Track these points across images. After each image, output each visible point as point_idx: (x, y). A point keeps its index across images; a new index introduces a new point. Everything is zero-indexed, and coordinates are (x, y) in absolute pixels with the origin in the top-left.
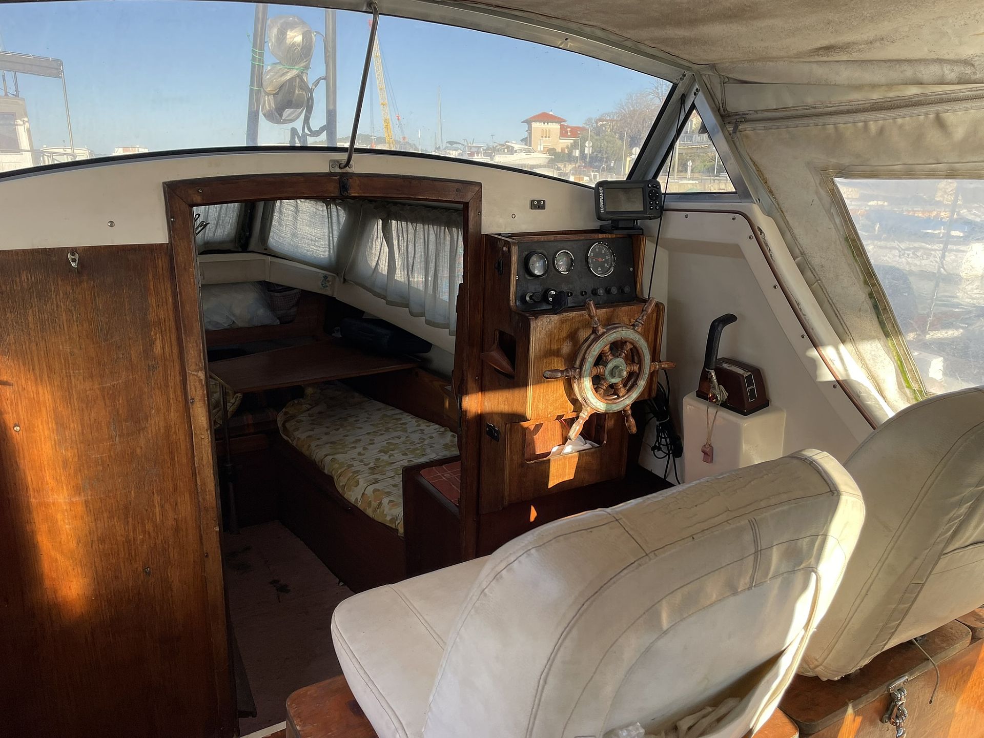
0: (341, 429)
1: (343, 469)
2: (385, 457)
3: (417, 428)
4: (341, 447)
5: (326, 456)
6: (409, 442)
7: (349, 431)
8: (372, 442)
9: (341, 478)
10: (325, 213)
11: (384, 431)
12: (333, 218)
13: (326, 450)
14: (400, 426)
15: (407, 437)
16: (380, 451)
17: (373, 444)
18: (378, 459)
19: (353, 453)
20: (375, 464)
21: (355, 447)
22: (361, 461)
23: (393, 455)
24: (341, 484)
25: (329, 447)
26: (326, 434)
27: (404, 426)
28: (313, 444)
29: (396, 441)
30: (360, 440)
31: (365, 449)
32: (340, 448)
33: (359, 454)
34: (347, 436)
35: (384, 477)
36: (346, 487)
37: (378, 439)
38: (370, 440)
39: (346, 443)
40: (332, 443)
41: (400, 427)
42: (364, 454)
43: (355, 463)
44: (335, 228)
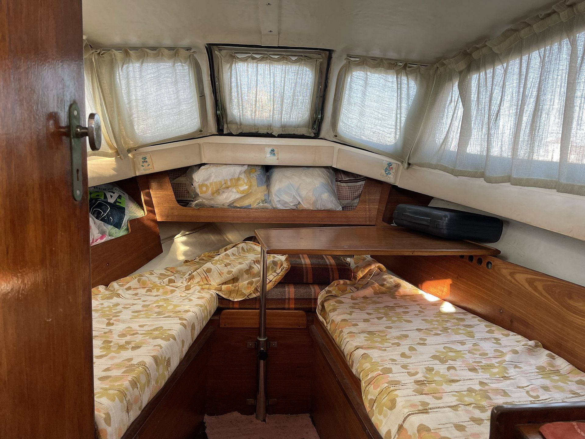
0: (384, 319)
1: (375, 374)
2: (441, 368)
3: (488, 335)
4: (379, 340)
5: (358, 348)
6: (478, 353)
7: (394, 322)
8: (422, 342)
9: (371, 388)
10: (395, 86)
11: (441, 331)
12: (403, 92)
13: (360, 340)
14: (463, 328)
15: (475, 345)
16: (434, 357)
17: (424, 344)
18: (430, 370)
19: (395, 353)
20: (424, 376)
21: (398, 345)
22: (404, 367)
23: (454, 368)
24: (369, 397)
25: (365, 337)
26: (365, 321)
27: (469, 329)
28: (346, 330)
29: (459, 347)
30: (406, 336)
31: (411, 349)
32: (379, 342)
33: (403, 355)
34: (390, 328)
35: (439, 403)
36: (375, 404)
37: (431, 340)
38: (421, 339)
39: (388, 337)
40: (370, 333)
41: (463, 330)
42: (410, 357)
43: (396, 369)
44: (404, 105)
